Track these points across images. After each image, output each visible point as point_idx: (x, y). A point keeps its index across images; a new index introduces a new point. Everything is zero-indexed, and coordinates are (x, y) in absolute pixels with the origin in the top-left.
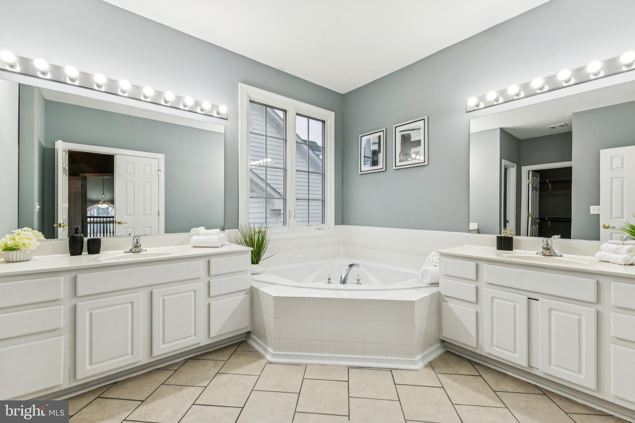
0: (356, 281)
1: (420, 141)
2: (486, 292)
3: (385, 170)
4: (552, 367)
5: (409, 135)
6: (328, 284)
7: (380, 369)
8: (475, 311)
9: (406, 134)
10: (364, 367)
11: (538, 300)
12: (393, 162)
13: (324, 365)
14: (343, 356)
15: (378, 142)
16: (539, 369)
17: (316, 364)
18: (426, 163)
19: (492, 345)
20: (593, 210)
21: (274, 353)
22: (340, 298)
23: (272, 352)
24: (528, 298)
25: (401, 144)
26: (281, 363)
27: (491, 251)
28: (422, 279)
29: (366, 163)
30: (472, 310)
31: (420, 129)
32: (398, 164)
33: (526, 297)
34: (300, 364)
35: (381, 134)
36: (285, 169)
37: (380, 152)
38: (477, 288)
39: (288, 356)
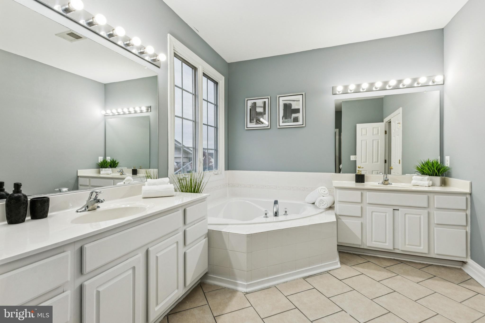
0: (284, 213)
1: (299, 109)
2: (368, 209)
3: (270, 128)
4: (407, 246)
5: (290, 105)
6: (265, 218)
7: (321, 274)
8: (360, 222)
9: (288, 103)
10: (312, 275)
11: (399, 210)
12: (277, 122)
13: (287, 282)
14: (297, 271)
15: (263, 106)
16: (399, 249)
17: (281, 283)
18: (304, 125)
19: (372, 241)
20: (352, 158)
21: (247, 284)
22: (294, 227)
23: (245, 284)
24: (393, 210)
25: (284, 110)
26: (255, 290)
27: (353, 184)
28: (319, 206)
29: (252, 121)
30: (358, 222)
31: (299, 101)
32: (281, 124)
33: (392, 209)
34: (270, 286)
35: (266, 100)
36: (195, 121)
37: (265, 114)
38: (362, 208)
39: (258, 283)
